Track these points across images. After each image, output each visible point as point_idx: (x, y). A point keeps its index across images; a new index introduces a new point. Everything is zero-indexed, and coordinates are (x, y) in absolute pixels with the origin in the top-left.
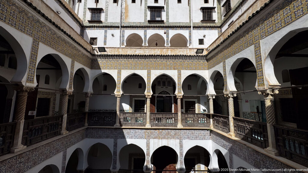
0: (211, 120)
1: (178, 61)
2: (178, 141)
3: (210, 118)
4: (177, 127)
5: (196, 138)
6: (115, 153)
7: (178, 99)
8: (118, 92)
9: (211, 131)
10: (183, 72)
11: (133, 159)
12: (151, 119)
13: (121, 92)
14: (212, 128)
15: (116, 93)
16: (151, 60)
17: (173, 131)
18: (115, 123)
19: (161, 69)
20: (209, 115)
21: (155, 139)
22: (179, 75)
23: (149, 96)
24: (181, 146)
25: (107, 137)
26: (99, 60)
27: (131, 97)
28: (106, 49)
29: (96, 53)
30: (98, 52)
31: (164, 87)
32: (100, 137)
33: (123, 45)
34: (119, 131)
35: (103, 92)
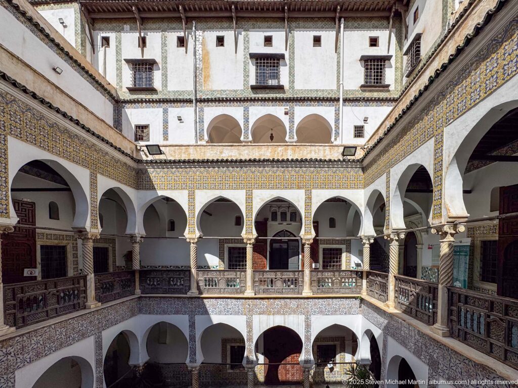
0: (364, 281)
1: (307, 172)
2: (302, 317)
3: (362, 278)
4: (301, 294)
5: (335, 312)
6: (193, 338)
7: (304, 244)
9: (362, 300)
10: (315, 192)
11: (228, 347)
12: (254, 282)
13: (198, 234)
14: (364, 295)
15: (187, 234)
16: (253, 169)
17: (293, 301)
18: (190, 289)
19: (272, 188)
20: (362, 272)
21: (261, 316)
22: (309, 199)
23: (250, 239)
24: (308, 326)
25: (177, 313)
26: (150, 170)
27: (222, 242)
28: (161, 148)
29: (144, 158)
30: (148, 154)
31: (285, 223)
32: (164, 312)
33: (201, 140)
34: (196, 303)
35: (168, 234)
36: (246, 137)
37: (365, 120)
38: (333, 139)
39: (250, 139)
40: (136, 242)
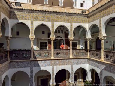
0: (88, 53)
1: (71, 17)
2: (70, 66)
3: (87, 52)
4: (69, 57)
5: (80, 64)
6: (32, 76)
7: (70, 41)
8: (32, 36)
9: (88, 59)
10: (73, 24)
11: (40, 79)
12: (54, 54)
13: (34, 37)
14: (89, 57)
16: (54, 15)
17: (68, 60)
18: (30, 57)
19: (60, 22)
20: (87, 50)
21: (57, 66)
23: (53, 39)
24: (72, 69)
25: (26, 67)
26: (16, 12)
27: (38, 40)
28: (21, 4)
29: (13, 7)
30: (15, 6)
31: (59, 34)
32: (20, 67)
33: (29, 2)
34: (33, 63)
35: (16, 36)
36: (46, 3)
37: (84, 2)
38: (74, 6)
39: (48, 4)
40: (8, 40)
